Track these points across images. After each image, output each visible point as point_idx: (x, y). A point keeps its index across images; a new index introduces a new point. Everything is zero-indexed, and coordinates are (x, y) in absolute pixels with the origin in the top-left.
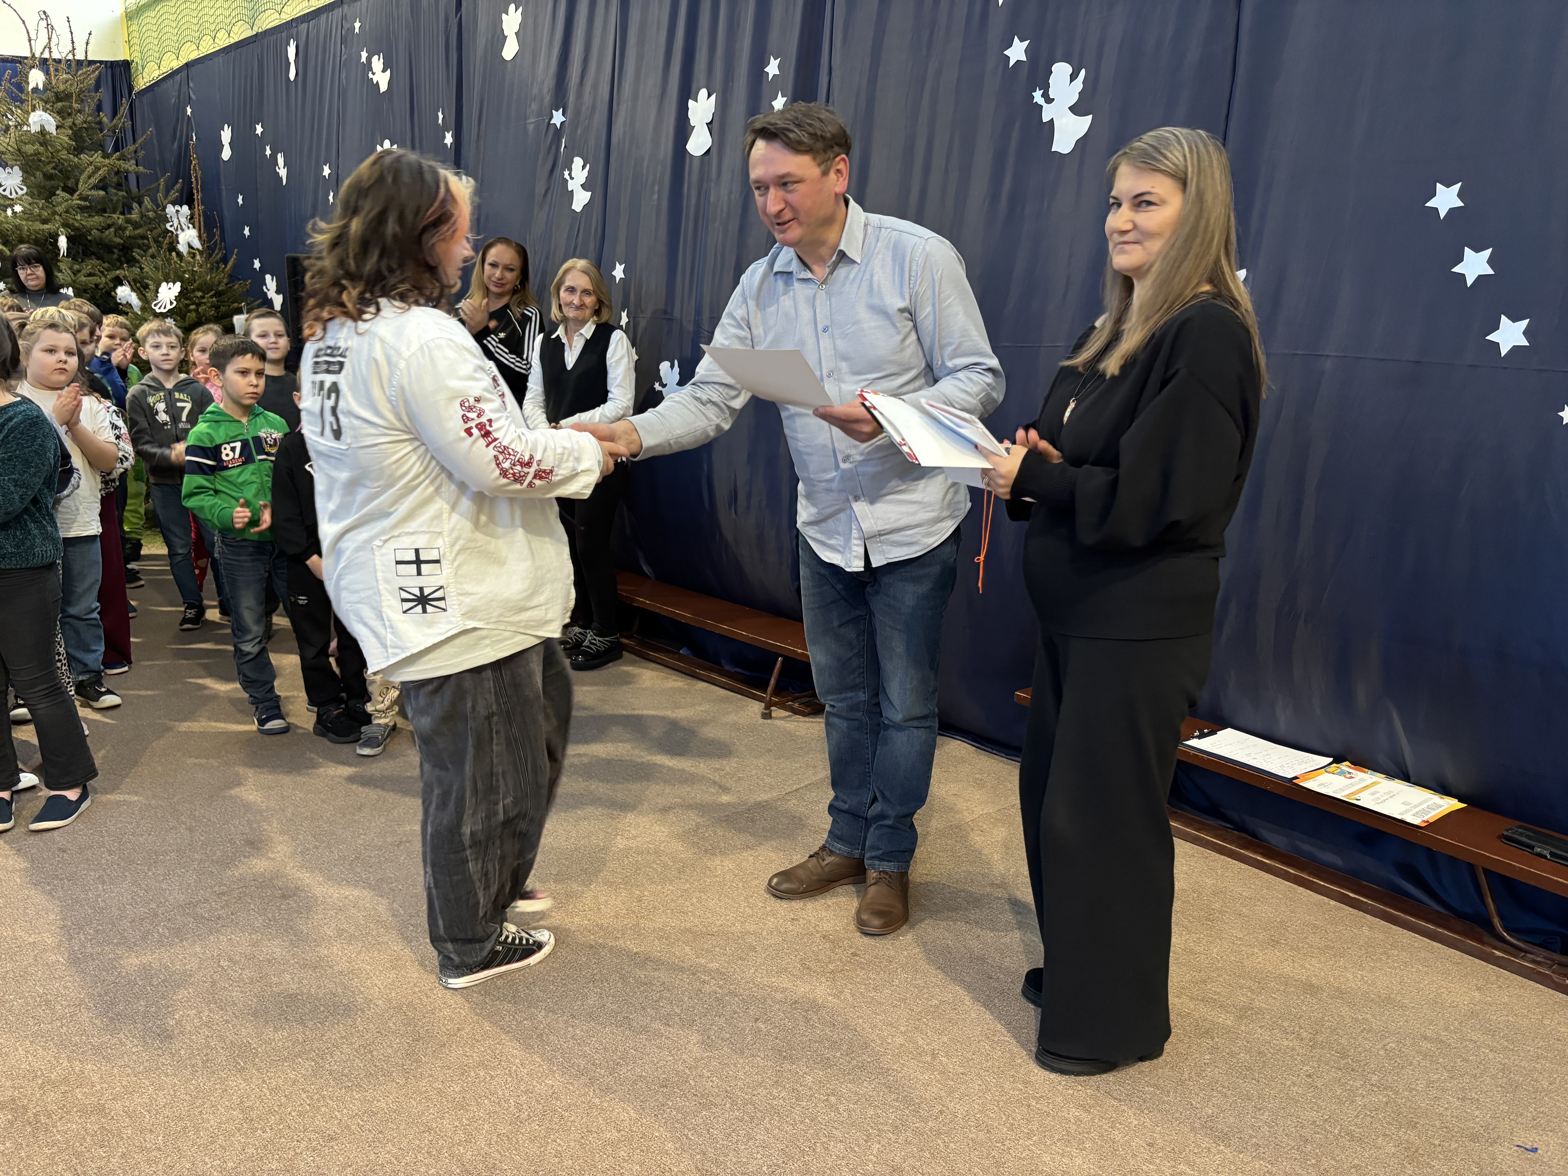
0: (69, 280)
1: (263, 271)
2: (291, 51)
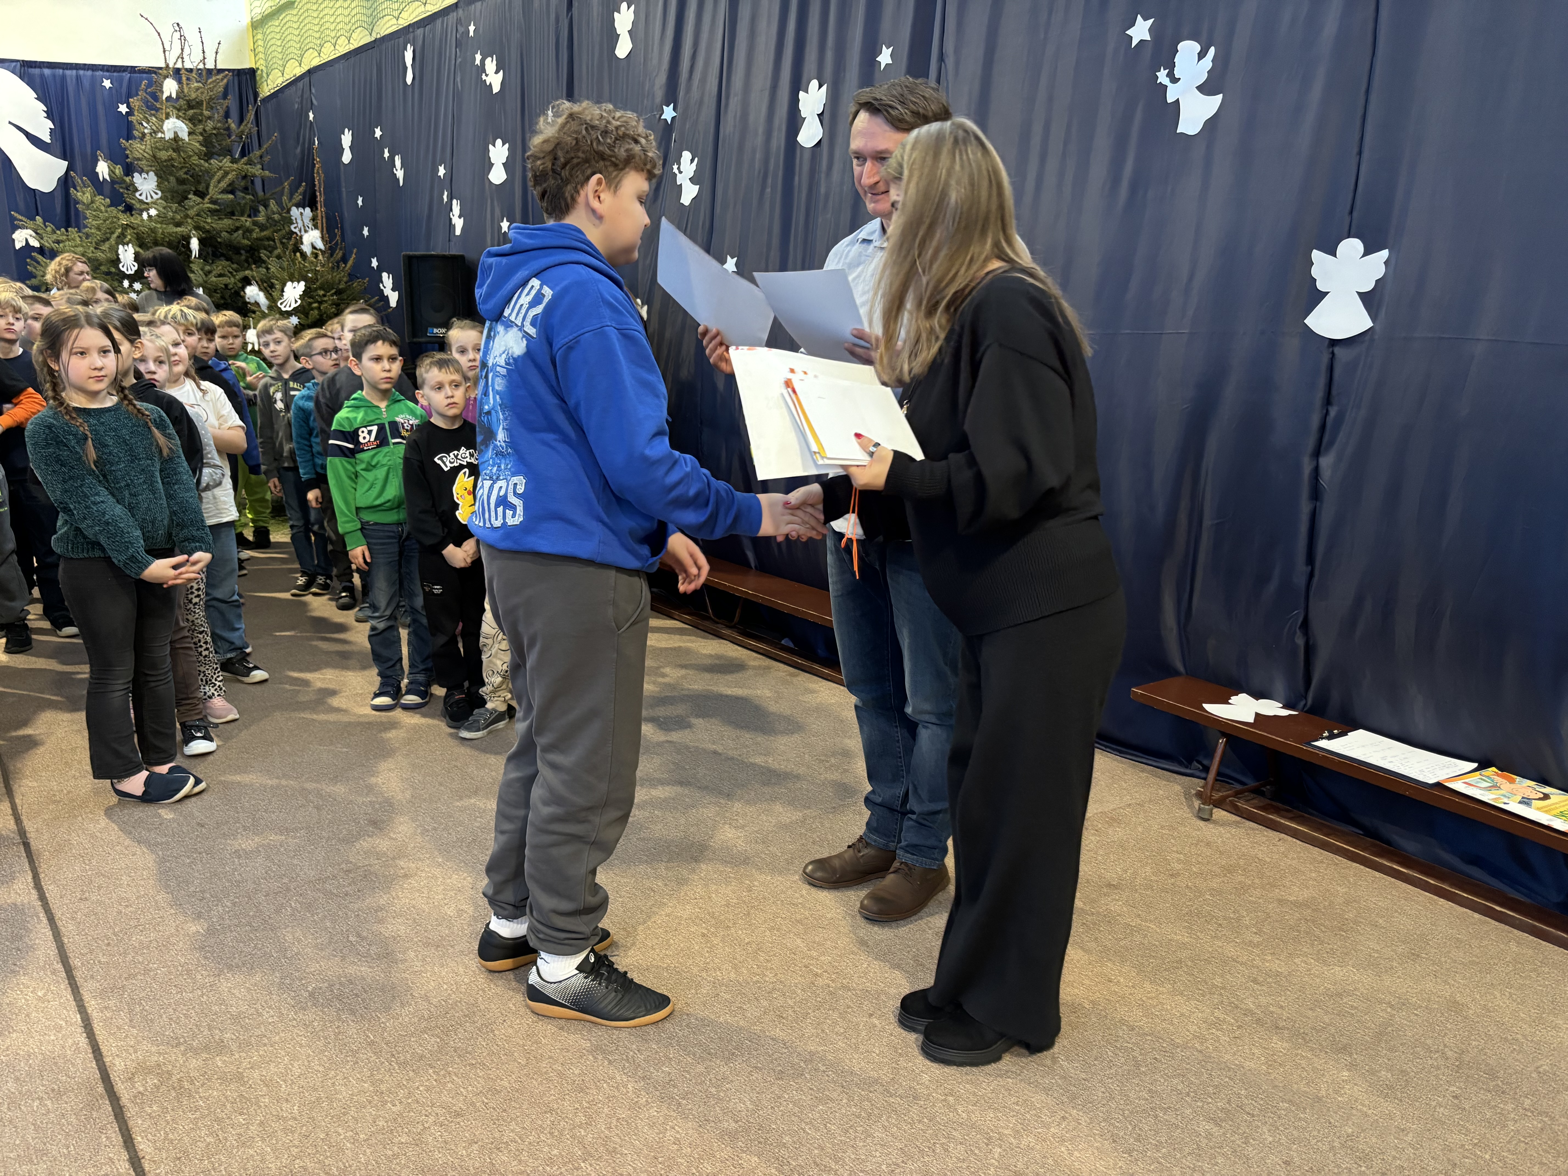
0: (200, 280)
1: (380, 269)
2: (409, 56)
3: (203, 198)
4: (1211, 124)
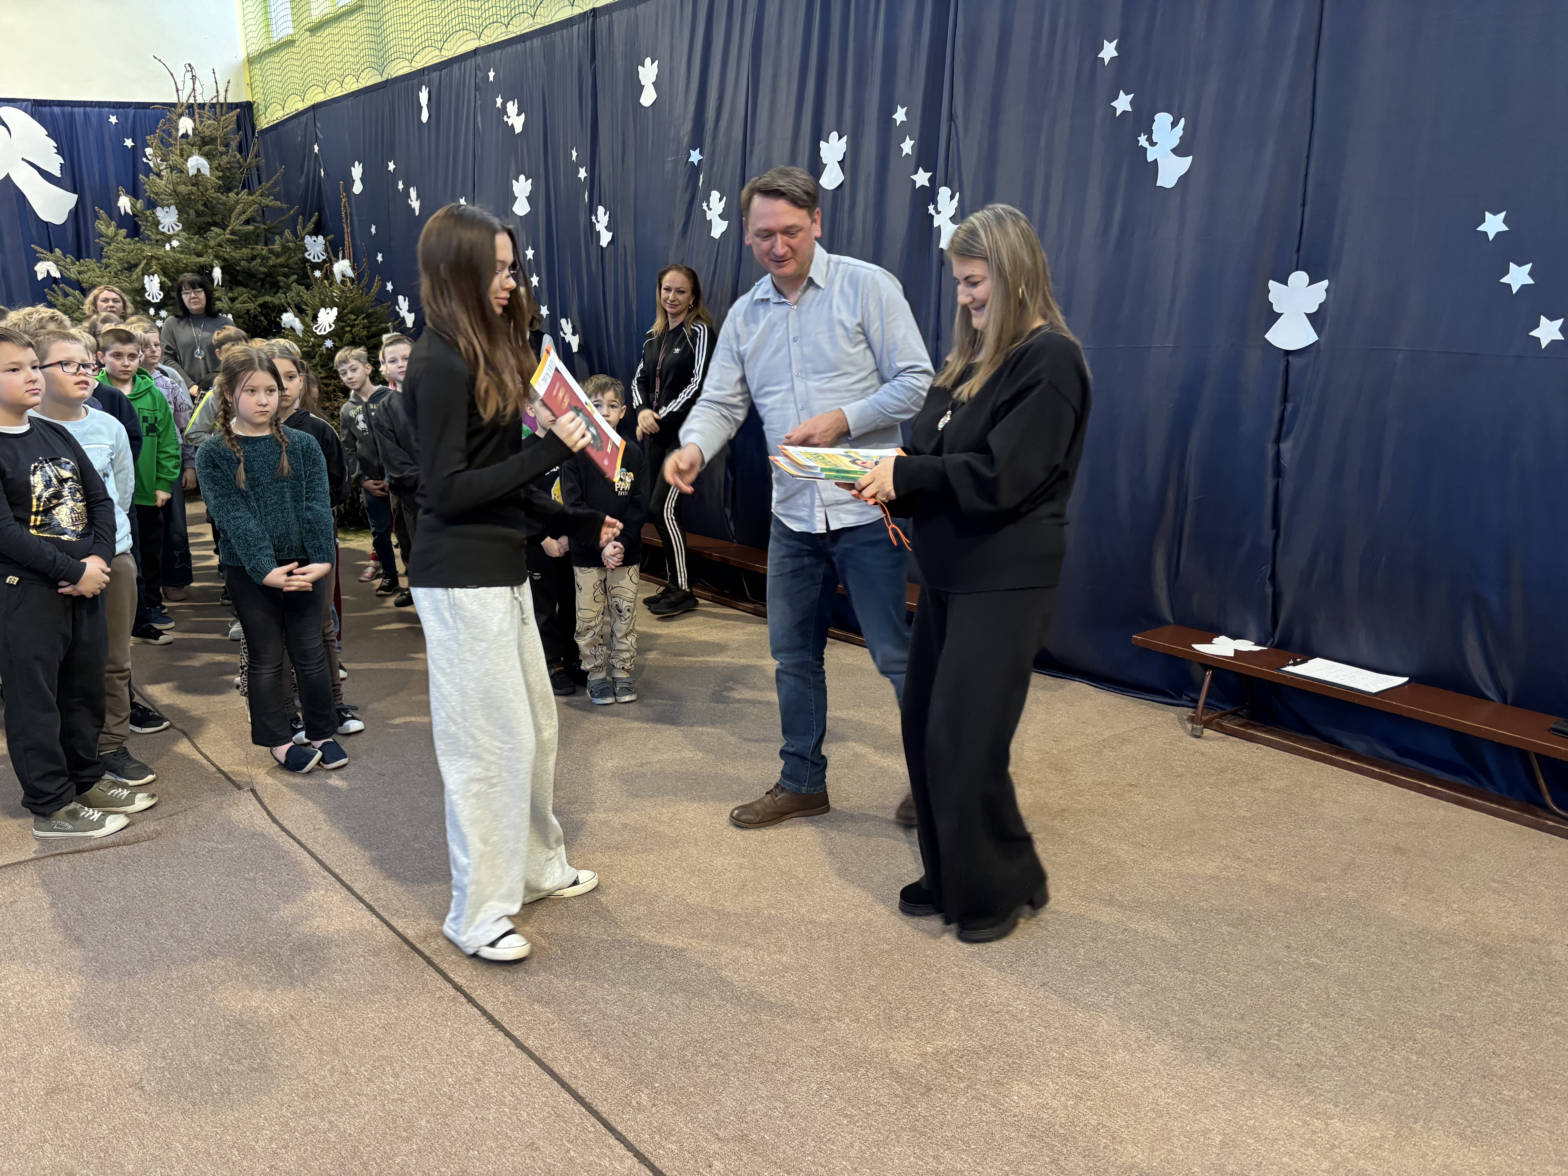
0: (227, 306)
1: (396, 292)
2: (424, 96)
3: (224, 230)
4: (1184, 180)
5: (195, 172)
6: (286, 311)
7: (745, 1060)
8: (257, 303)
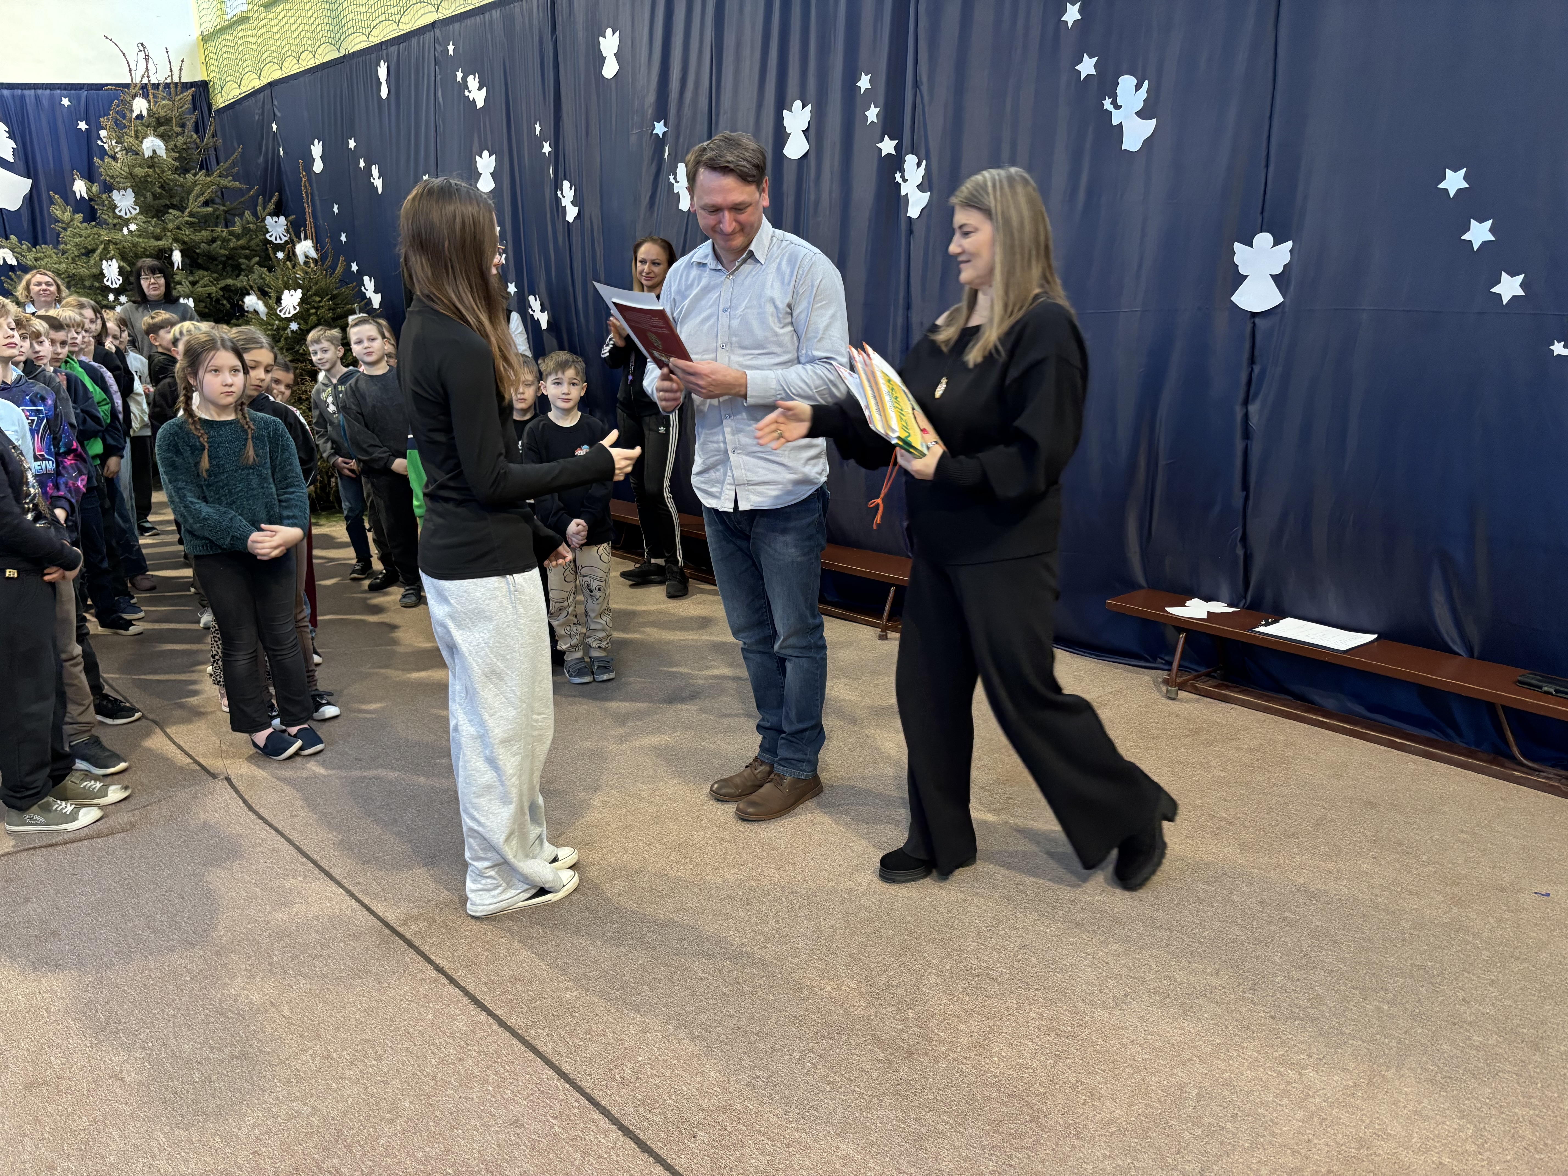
1: (361, 273)
2: (382, 71)
3: (183, 212)
5: (151, 154)
6: (249, 294)
7: (728, 1031)
8: (219, 286)
